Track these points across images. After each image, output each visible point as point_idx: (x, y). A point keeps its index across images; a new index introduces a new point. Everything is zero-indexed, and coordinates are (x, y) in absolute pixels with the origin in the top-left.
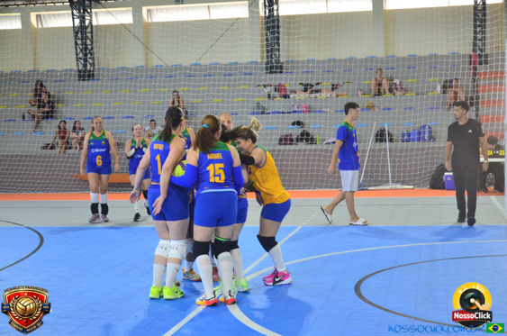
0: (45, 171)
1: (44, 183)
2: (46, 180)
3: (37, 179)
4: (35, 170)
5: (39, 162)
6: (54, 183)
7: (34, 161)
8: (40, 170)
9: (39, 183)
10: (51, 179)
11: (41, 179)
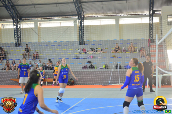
6: (4, 82)
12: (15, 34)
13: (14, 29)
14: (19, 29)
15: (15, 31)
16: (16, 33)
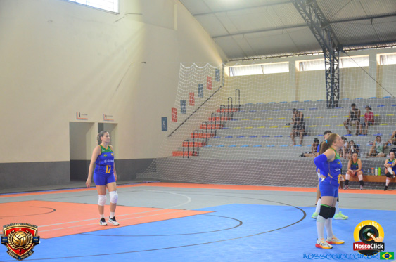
0: (303, 172)
1: (302, 180)
2: (303, 177)
3: (297, 177)
4: (296, 171)
5: (299, 165)
6: (308, 180)
7: (295, 165)
8: (299, 171)
9: (298, 180)
10: (307, 178)
11: (300, 177)
12: (327, 82)
13: (326, 70)
14: (336, 72)
15: (327, 75)
16: (329, 81)
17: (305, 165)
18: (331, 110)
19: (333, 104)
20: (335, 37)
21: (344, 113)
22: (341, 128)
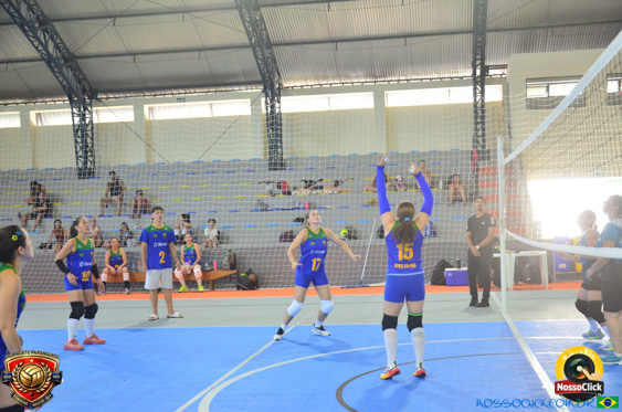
12: (76, 142)
13: (74, 126)
14: (89, 128)
15: (75, 131)
16: (79, 140)
17: (42, 262)
18: (82, 181)
19: (85, 173)
20: (85, 79)
21: (99, 187)
22: (95, 205)
